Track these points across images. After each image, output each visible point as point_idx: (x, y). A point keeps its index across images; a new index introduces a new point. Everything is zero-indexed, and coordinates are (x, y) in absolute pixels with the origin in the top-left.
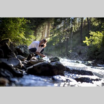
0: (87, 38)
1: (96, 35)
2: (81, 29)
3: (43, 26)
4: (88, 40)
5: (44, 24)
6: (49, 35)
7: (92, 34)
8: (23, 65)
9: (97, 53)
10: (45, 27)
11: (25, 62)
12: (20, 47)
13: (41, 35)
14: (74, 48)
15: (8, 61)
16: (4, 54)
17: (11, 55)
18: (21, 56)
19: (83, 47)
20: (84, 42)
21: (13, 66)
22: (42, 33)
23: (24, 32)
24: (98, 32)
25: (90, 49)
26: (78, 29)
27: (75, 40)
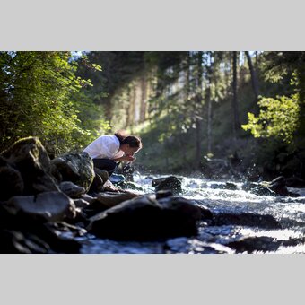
0: (250, 116)
1: (276, 105)
2: (234, 92)
3: (129, 90)
4: (255, 120)
5: (130, 85)
6: (147, 115)
7: (266, 104)
8: (79, 210)
9: (282, 156)
10: (135, 94)
11: (83, 201)
12: (68, 159)
13: (125, 117)
14: (218, 147)
15: (35, 201)
16: (22, 183)
17: (43, 184)
18: (72, 184)
19: (243, 142)
20: (245, 127)
21: (49, 214)
22: (127, 109)
23: (77, 114)
24: (283, 98)
25: (264, 147)
26: (225, 92)
27: (219, 124)
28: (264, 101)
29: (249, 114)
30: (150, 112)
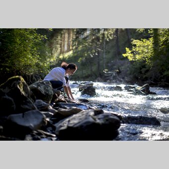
0: (127, 49)
1: (141, 44)
2: (117, 36)
3: (62, 34)
4: (130, 52)
5: (62, 32)
6: (71, 48)
7: (136, 43)
9: (143, 70)
10: (64, 37)
13: (59, 49)
14: (109, 64)
19: (122, 62)
20: (124, 55)
22: (61, 45)
24: (144, 40)
25: (134, 65)
26: (112, 36)
27: (109, 52)
28: (135, 42)
29: (126, 48)
30: (73, 46)
